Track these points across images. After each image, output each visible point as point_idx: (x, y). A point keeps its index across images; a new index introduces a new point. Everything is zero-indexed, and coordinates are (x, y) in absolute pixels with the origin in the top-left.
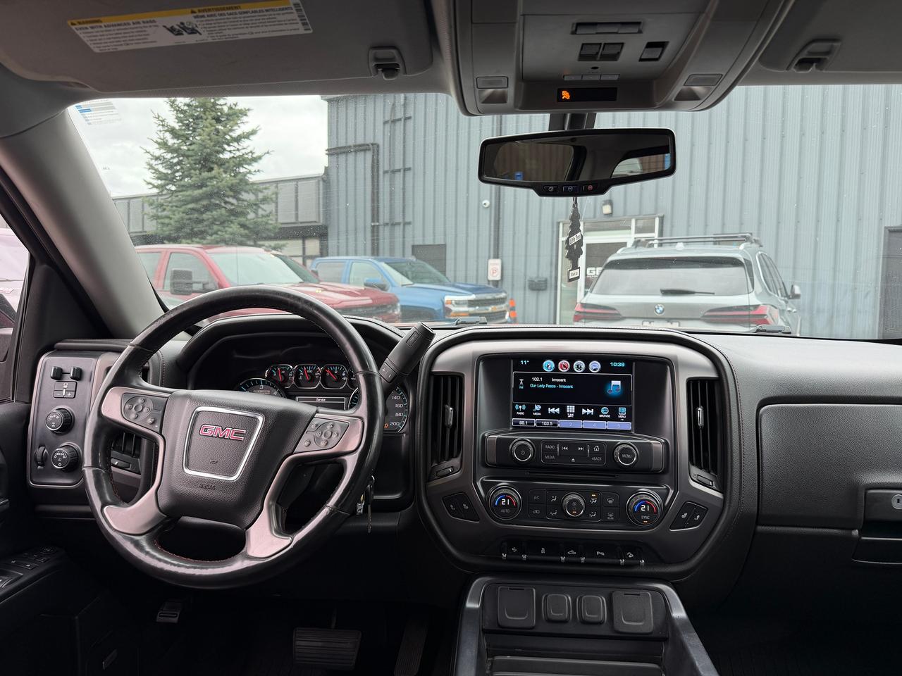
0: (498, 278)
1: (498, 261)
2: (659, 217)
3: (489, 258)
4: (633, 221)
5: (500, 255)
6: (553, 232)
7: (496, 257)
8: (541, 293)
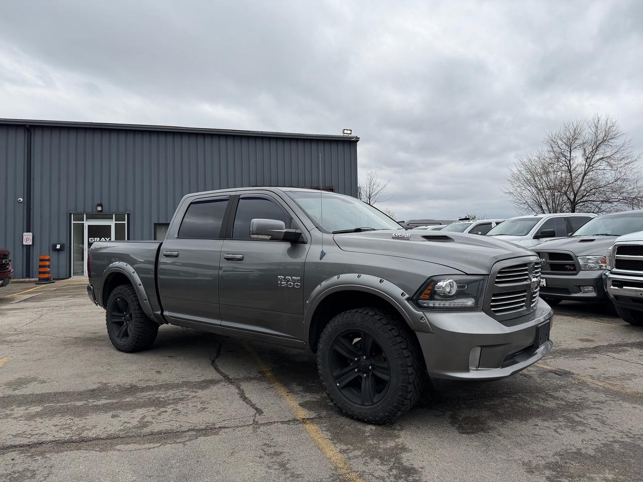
0: (31, 243)
1: (31, 234)
2: (127, 214)
3: (23, 232)
4: (114, 215)
5: (31, 230)
6: (67, 218)
7: (28, 231)
8: (61, 252)
